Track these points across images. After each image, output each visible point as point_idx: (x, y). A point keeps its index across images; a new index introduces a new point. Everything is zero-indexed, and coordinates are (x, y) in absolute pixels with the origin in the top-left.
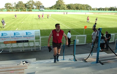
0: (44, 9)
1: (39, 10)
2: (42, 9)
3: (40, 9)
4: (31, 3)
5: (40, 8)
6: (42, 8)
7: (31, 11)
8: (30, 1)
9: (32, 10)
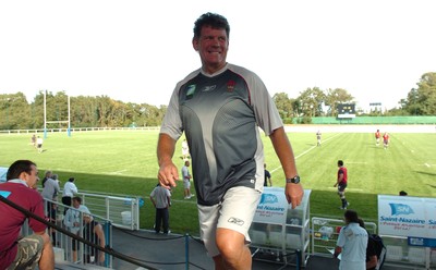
0: (353, 116)
1: (338, 119)
2: (347, 115)
3: (340, 116)
4: (312, 96)
5: (341, 113)
6: (347, 111)
7: (309, 122)
8: (309, 91)
9: (314, 119)
